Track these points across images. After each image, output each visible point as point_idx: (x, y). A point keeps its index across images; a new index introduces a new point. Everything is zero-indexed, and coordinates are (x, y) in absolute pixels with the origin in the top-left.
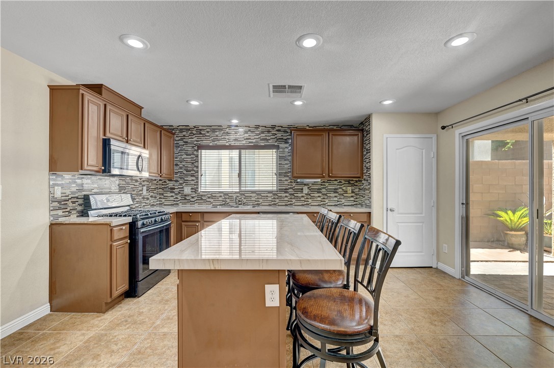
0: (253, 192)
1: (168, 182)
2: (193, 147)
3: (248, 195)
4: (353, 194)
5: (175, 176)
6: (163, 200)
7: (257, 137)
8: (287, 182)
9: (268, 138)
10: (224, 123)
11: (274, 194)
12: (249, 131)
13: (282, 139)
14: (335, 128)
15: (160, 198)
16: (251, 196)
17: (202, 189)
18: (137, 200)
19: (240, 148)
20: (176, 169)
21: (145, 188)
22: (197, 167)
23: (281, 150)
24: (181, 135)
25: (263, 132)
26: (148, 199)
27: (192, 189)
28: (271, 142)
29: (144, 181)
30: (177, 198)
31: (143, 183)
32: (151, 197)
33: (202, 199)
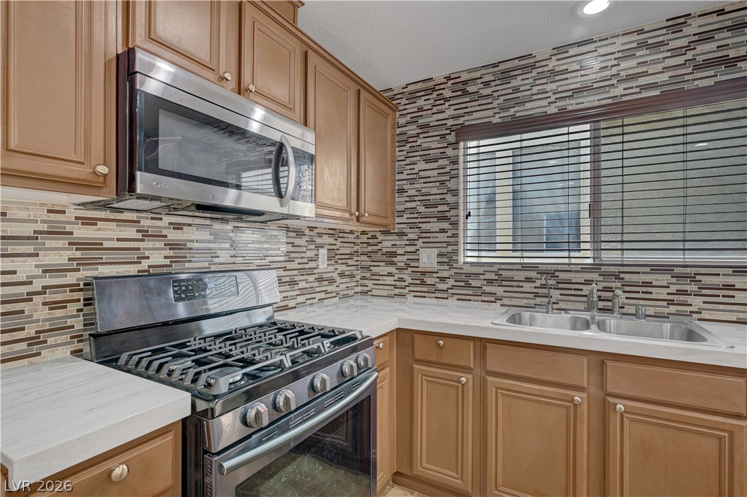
0: (657, 268)
1: (380, 237)
2: (443, 136)
3: (635, 278)
5: (398, 220)
6: (370, 283)
7: (680, 60)
12: (642, 45)
15: (364, 278)
16: (649, 284)
17: (467, 256)
18: (302, 285)
19: (596, 116)
20: (400, 203)
21: (323, 252)
22: (455, 193)
24: (412, 108)
25: (706, 37)
26: (332, 281)
27: (440, 255)
29: (320, 235)
30: (401, 280)
31: (318, 240)
32: (342, 275)
33: (468, 286)
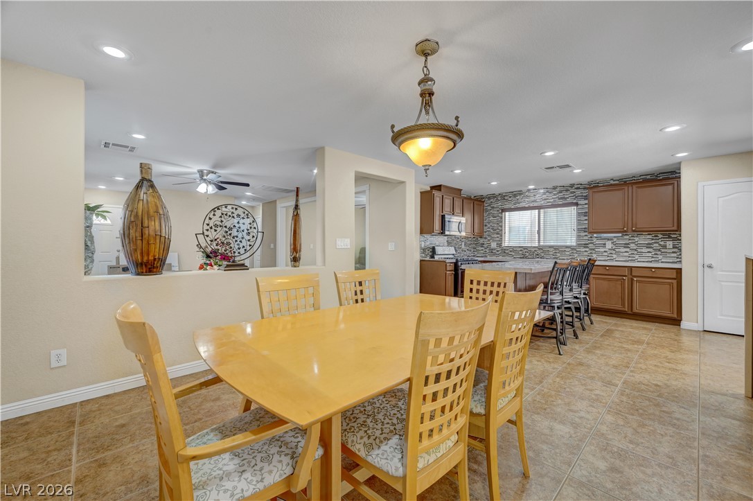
0: (551, 247)
1: (479, 239)
2: (498, 210)
3: (546, 249)
4: (675, 250)
5: (484, 234)
6: (476, 253)
7: (555, 197)
8: (586, 237)
9: (566, 196)
10: (524, 189)
11: (573, 249)
12: (547, 192)
13: (582, 196)
14: (648, 177)
15: (474, 251)
16: (549, 251)
17: (506, 243)
18: (458, 251)
19: (539, 208)
20: (485, 229)
21: (463, 243)
22: (501, 226)
23: (580, 207)
24: (489, 202)
25: (561, 192)
26: (465, 251)
27: (497, 244)
28: (569, 200)
29: (462, 239)
30: (486, 251)
32: (468, 250)
33: (505, 253)
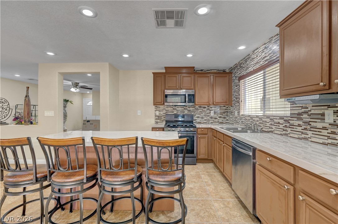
1: (231, 108)
2: (238, 79)
11: (286, 121)
19: (263, 68)
21: (212, 112)
22: (240, 95)
24: (234, 72)
26: (216, 118)
27: (238, 112)
30: (233, 119)
32: (220, 117)
